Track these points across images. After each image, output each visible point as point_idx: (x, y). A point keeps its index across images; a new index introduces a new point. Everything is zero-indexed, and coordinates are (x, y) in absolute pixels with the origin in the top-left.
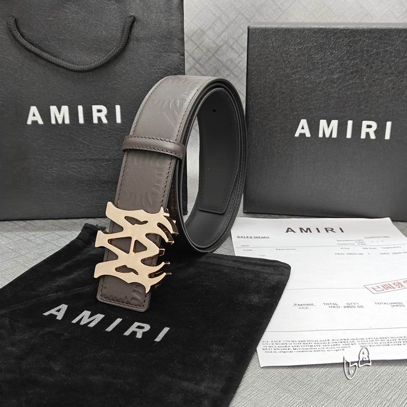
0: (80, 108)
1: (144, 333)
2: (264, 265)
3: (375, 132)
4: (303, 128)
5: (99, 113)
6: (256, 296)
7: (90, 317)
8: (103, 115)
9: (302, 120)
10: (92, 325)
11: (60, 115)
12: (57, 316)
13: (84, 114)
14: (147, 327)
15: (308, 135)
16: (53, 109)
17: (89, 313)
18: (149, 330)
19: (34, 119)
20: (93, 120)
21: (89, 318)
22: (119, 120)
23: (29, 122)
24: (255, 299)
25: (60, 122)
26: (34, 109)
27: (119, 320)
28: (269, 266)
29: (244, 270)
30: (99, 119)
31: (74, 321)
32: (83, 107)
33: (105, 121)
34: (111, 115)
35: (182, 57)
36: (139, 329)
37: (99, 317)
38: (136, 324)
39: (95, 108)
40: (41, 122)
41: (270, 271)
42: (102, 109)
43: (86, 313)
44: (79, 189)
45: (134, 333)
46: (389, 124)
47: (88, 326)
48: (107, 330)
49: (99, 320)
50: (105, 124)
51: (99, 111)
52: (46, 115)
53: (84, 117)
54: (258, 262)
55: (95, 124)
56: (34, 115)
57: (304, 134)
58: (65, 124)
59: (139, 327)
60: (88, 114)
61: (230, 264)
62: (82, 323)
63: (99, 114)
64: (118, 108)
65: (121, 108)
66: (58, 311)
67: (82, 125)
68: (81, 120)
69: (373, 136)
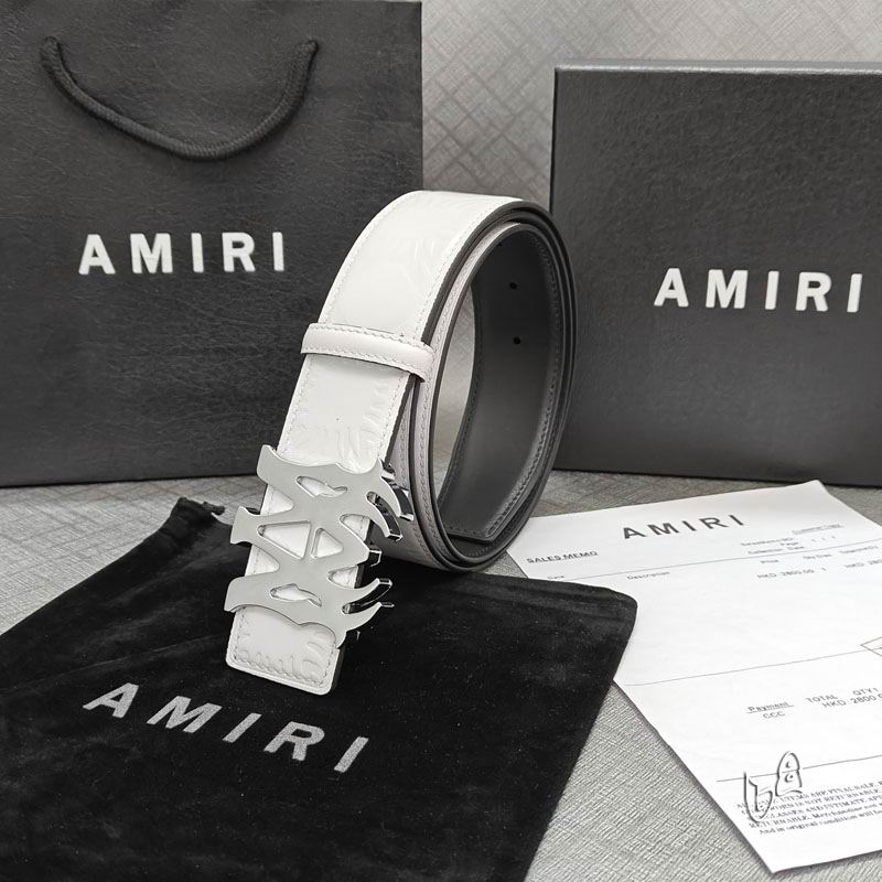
0: (197, 239)
1: (310, 748)
2: (577, 598)
3: (827, 296)
4: (673, 287)
5: (238, 249)
6: (561, 668)
7: (187, 711)
8: (245, 255)
9: (670, 270)
10: (192, 728)
11: (152, 253)
12: (113, 709)
13: (205, 251)
14: (317, 735)
15: (683, 302)
16: (138, 241)
17: (187, 701)
18: (321, 742)
19: (96, 262)
20: (222, 264)
21: (186, 713)
22: (279, 265)
23: (84, 270)
24: (558, 674)
25: (152, 269)
26: (94, 242)
27: (253, 718)
28: (587, 599)
29: (533, 607)
30: (237, 262)
31: (153, 721)
32: (203, 236)
33: (249, 266)
34: (263, 253)
35: (417, 130)
36: (299, 739)
37: (209, 710)
38: (293, 726)
39: (228, 238)
40: (109, 269)
41: (591, 610)
42: (245, 242)
43: (180, 702)
44: (190, 415)
45: (288, 747)
46: (856, 280)
47: (185, 730)
48: (226, 739)
49: (209, 717)
50: (249, 274)
51: (238, 245)
52: (120, 253)
53: (205, 258)
54: (564, 591)
55: (229, 273)
56: (95, 255)
57: (675, 300)
58: (163, 274)
59: (298, 733)
60: (213, 252)
61: (502, 593)
62: (170, 725)
63: (238, 252)
64: (278, 238)
65: (285, 240)
66: (118, 698)
67: (198, 275)
68: (198, 266)
69: (822, 306)
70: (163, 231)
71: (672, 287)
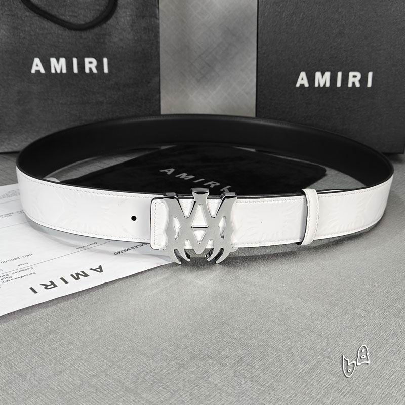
0: (75, 61)
3: (360, 81)
5: (90, 64)
8: (93, 66)
9: (302, 73)
11: (58, 65)
13: (78, 65)
16: (53, 61)
19: (37, 69)
20: (85, 70)
22: (106, 70)
23: (33, 71)
25: (59, 71)
30: (90, 69)
32: (77, 59)
33: (95, 71)
34: (100, 66)
39: (87, 60)
40: (43, 71)
42: (93, 61)
50: (94, 74)
51: (90, 63)
53: (78, 68)
55: (87, 74)
56: (37, 66)
58: (63, 73)
64: (105, 60)
67: (76, 74)
68: (76, 70)
69: (358, 85)
70: (62, 57)
71: (302, 79)
